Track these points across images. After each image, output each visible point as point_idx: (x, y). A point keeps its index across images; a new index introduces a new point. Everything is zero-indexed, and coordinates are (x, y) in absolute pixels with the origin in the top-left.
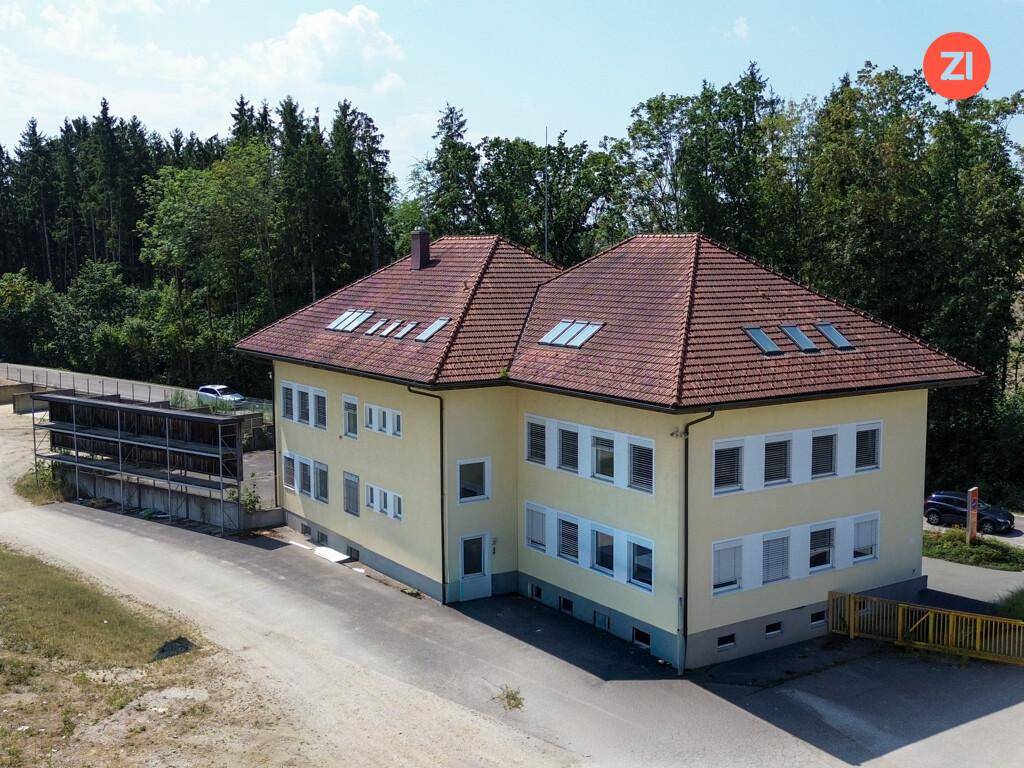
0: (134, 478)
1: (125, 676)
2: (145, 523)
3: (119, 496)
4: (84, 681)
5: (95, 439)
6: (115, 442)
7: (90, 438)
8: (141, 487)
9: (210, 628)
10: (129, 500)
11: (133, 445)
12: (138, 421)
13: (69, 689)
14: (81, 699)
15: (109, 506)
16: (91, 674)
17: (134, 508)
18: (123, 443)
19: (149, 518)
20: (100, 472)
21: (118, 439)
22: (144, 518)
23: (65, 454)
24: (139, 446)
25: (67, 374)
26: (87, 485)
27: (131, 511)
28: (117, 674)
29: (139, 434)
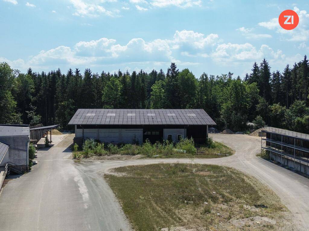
0: (286, 157)
1: (254, 209)
2: (286, 170)
3: (282, 161)
4: (242, 207)
5: (277, 144)
6: (280, 145)
7: (275, 144)
8: (288, 160)
9: (289, 204)
10: (284, 163)
11: (286, 146)
12: (288, 140)
13: (236, 208)
14: (238, 212)
15: (278, 164)
16: (245, 206)
17: (285, 165)
18: (283, 146)
19: (288, 169)
20: (277, 154)
21: (282, 144)
22: (286, 169)
23: (269, 148)
24: (288, 147)
25: (287, 131)
26: (274, 157)
27: (283, 166)
28: (252, 208)
29: (288, 144)
